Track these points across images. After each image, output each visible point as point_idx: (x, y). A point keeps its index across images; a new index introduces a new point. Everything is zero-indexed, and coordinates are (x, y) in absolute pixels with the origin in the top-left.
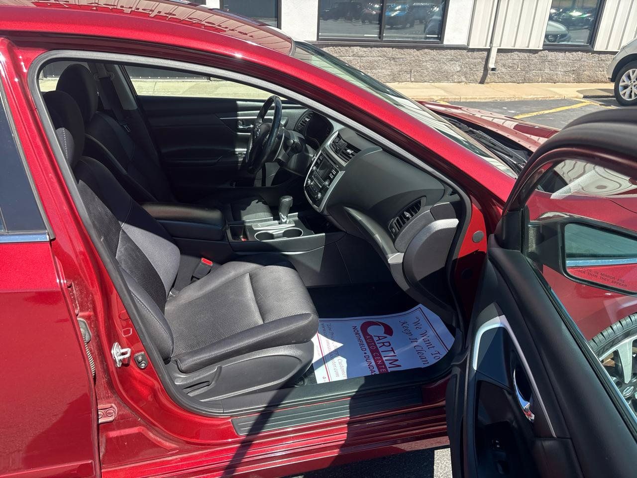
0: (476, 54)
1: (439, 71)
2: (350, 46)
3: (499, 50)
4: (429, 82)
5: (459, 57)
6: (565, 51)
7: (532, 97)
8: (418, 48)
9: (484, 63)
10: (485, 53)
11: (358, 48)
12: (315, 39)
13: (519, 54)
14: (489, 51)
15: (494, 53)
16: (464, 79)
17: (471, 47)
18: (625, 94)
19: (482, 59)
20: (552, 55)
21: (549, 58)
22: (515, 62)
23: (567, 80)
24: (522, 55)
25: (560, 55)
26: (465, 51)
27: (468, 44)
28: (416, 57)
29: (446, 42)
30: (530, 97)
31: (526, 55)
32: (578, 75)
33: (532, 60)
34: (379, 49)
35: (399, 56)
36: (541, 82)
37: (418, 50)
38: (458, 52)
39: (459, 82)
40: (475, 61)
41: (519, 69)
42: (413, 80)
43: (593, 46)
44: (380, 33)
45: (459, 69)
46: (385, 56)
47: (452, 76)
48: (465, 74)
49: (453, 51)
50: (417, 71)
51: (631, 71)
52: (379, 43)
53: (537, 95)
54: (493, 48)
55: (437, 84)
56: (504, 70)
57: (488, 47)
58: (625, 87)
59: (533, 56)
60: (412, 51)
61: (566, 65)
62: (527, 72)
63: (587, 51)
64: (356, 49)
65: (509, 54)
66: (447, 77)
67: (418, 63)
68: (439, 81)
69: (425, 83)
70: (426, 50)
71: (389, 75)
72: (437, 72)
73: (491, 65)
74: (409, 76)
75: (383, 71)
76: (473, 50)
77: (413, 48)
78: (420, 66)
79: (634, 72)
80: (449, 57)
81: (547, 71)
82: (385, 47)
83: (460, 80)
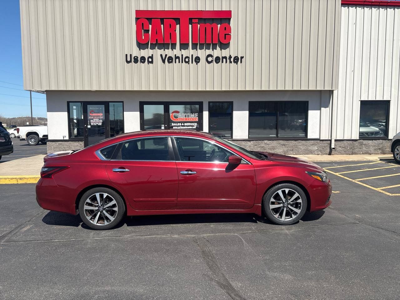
0: (324, 142)
1: (307, 150)
2: (263, 140)
3: (335, 140)
4: (302, 155)
5: (316, 143)
6: (372, 140)
7: (351, 160)
8: (296, 140)
9: (329, 146)
10: (329, 142)
11: (267, 141)
12: (248, 138)
13: (347, 141)
14: (331, 140)
15: (333, 142)
16: (320, 153)
17: (321, 139)
18: (397, 157)
19: (328, 144)
20: (365, 142)
21: (364, 143)
22: (345, 145)
23: (377, 153)
24: (349, 142)
25: (370, 142)
26: (319, 141)
27: (320, 138)
28: (295, 144)
29: (309, 137)
30: (350, 160)
31: (351, 142)
32: (383, 151)
33: (355, 144)
34: (276, 141)
35: (286, 144)
36: (362, 154)
37: (295, 141)
38: (316, 141)
39: (318, 155)
40: (324, 145)
41: (348, 148)
42: (294, 154)
43: (388, 137)
44: (277, 134)
45: (317, 149)
46: (279, 144)
47: (314, 152)
48: (321, 151)
49: (313, 141)
50: (296, 150)
51: (398, 147)
52: (277, 138)
53: (354, 159)
54: (332, 139)
55: (306, 155)
56: (340, 149)
57: (330, 139)
58: (398, 154)
59: (355, 142)
60: (293, 141)
61: (374, 146)
62: (353, 150)
63: (385, 140)
64: (266, 141)
65: (342, 142)
66: (311, 152)
67: (296, 146)
68: (307, 154)
69: (301, 155)
70: (299, 141)
71: (282, 152)
72: (306, 150)
73: (333, 146)
74: (292, 152)
75: (279, 150)
76: (323, 140)
77: (293, 140)
78: (297, 148)
79: (399, 147)
80: (311, 144)
81: (364, 149)
82: (279, 140)
83: (318, 154)
